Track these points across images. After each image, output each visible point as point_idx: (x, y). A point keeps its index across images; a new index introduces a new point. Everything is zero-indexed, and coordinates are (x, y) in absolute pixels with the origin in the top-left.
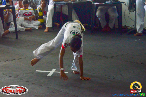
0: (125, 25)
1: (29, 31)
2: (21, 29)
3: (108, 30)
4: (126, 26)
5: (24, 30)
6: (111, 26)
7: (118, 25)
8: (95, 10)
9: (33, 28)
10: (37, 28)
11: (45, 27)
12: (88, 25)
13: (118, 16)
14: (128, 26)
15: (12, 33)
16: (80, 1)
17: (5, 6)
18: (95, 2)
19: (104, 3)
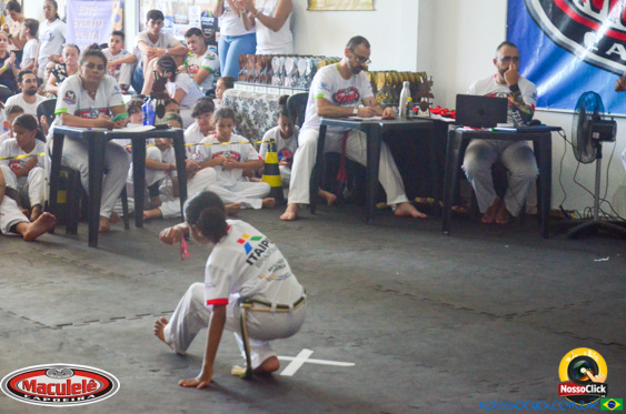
0: (561, 207)
3: (502, 222)
4: (565, 208)
6: (513, 207)
7: (535, 203)
8: (457, 151)
9: (243, 204)
10: (257, 204)
11: (282, 204)
12: (433, 200)
13: (539, 176)
14: (573, 212)
16: (408, 118)
17: (152, 127)
18: (459, 123)
19: (490, 130)
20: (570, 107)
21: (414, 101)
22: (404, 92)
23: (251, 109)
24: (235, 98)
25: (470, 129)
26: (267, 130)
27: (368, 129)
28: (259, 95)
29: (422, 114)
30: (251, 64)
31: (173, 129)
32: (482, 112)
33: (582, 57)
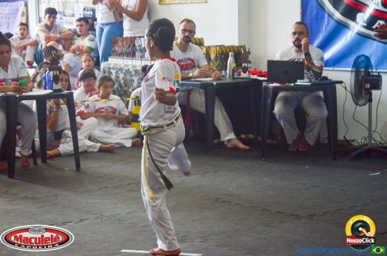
0: (345, 137)
1: (108, 151)
2: (88, 147)
3: (303, 150)
4: (348, 139)
5: (96, 150)
6: (310, 139)
7: (327, 136)
8: (269, 101)
9: (118, 143)
10: (128, 144)
12: (253, 136)
13: (328, 116)
14: (353, 141)
15: (68, 155)
16: (234, 78)
17: (50, 91)
18: (270, 80)
19: (292, 84)
20: (348, 67)
21: (237, 66)
22: (230, 60)
23: (121, 76)
24: (110, 68)
25: (278, 85)
26: (133, 90)
27: (205, 87)
28: (126, 66)
29: (243, 75)
30: (120, 44)
31: (66, 92)
32: (286, 72)
33: (356, 31)
